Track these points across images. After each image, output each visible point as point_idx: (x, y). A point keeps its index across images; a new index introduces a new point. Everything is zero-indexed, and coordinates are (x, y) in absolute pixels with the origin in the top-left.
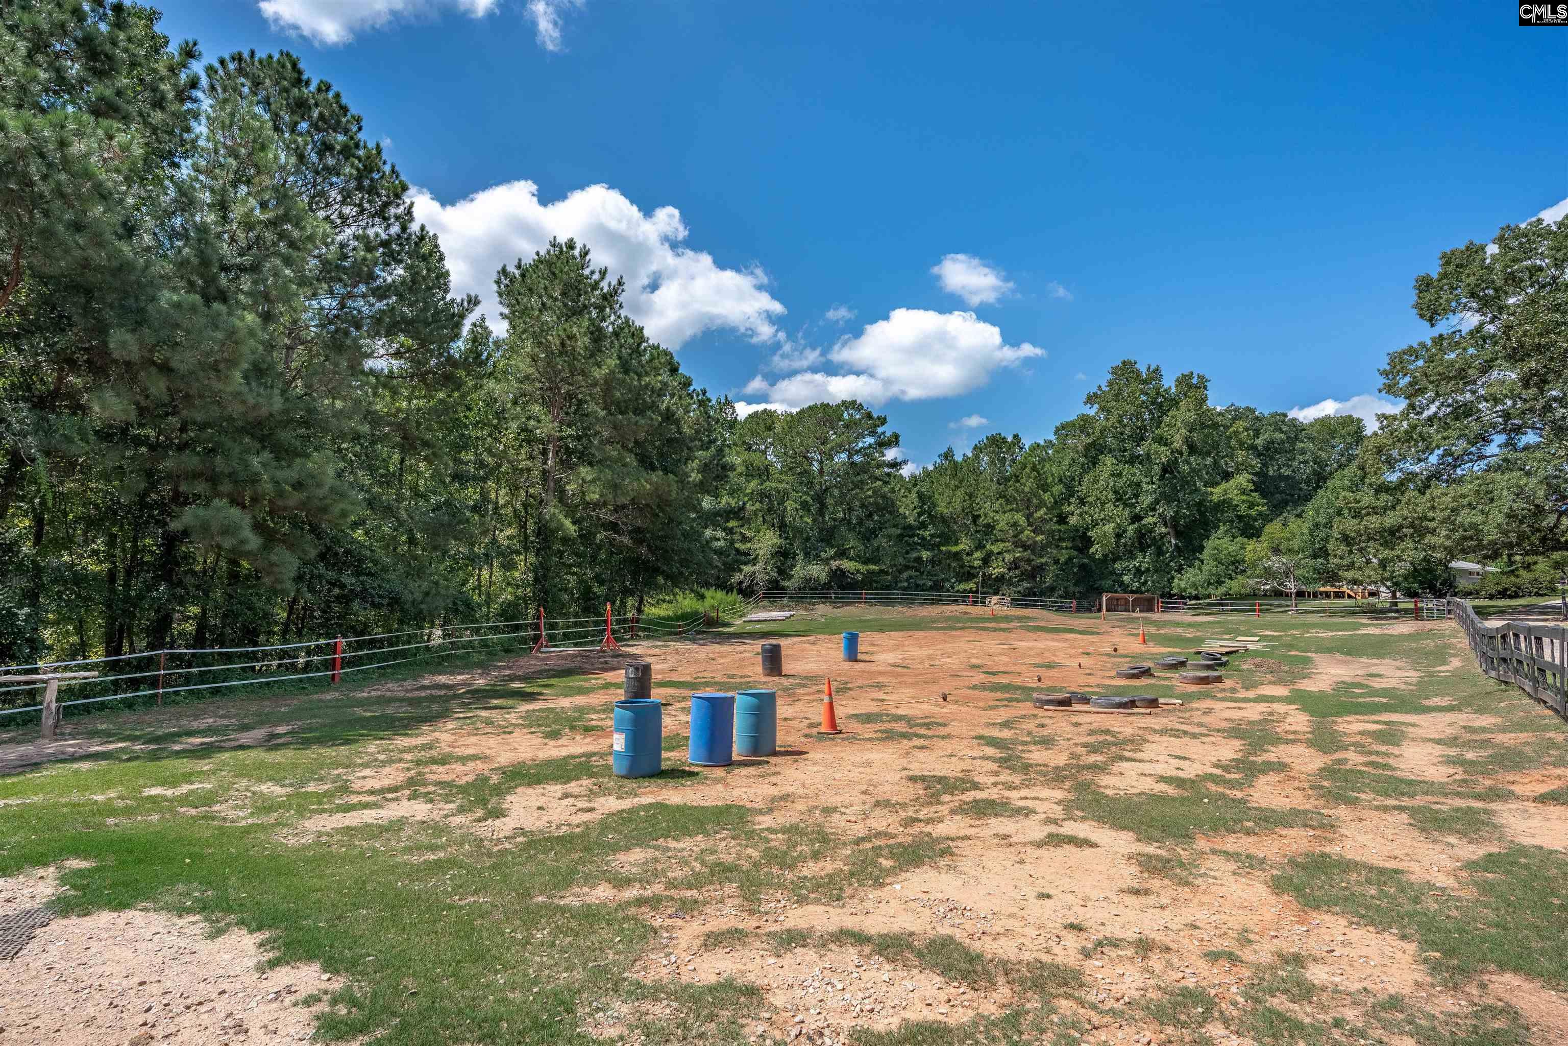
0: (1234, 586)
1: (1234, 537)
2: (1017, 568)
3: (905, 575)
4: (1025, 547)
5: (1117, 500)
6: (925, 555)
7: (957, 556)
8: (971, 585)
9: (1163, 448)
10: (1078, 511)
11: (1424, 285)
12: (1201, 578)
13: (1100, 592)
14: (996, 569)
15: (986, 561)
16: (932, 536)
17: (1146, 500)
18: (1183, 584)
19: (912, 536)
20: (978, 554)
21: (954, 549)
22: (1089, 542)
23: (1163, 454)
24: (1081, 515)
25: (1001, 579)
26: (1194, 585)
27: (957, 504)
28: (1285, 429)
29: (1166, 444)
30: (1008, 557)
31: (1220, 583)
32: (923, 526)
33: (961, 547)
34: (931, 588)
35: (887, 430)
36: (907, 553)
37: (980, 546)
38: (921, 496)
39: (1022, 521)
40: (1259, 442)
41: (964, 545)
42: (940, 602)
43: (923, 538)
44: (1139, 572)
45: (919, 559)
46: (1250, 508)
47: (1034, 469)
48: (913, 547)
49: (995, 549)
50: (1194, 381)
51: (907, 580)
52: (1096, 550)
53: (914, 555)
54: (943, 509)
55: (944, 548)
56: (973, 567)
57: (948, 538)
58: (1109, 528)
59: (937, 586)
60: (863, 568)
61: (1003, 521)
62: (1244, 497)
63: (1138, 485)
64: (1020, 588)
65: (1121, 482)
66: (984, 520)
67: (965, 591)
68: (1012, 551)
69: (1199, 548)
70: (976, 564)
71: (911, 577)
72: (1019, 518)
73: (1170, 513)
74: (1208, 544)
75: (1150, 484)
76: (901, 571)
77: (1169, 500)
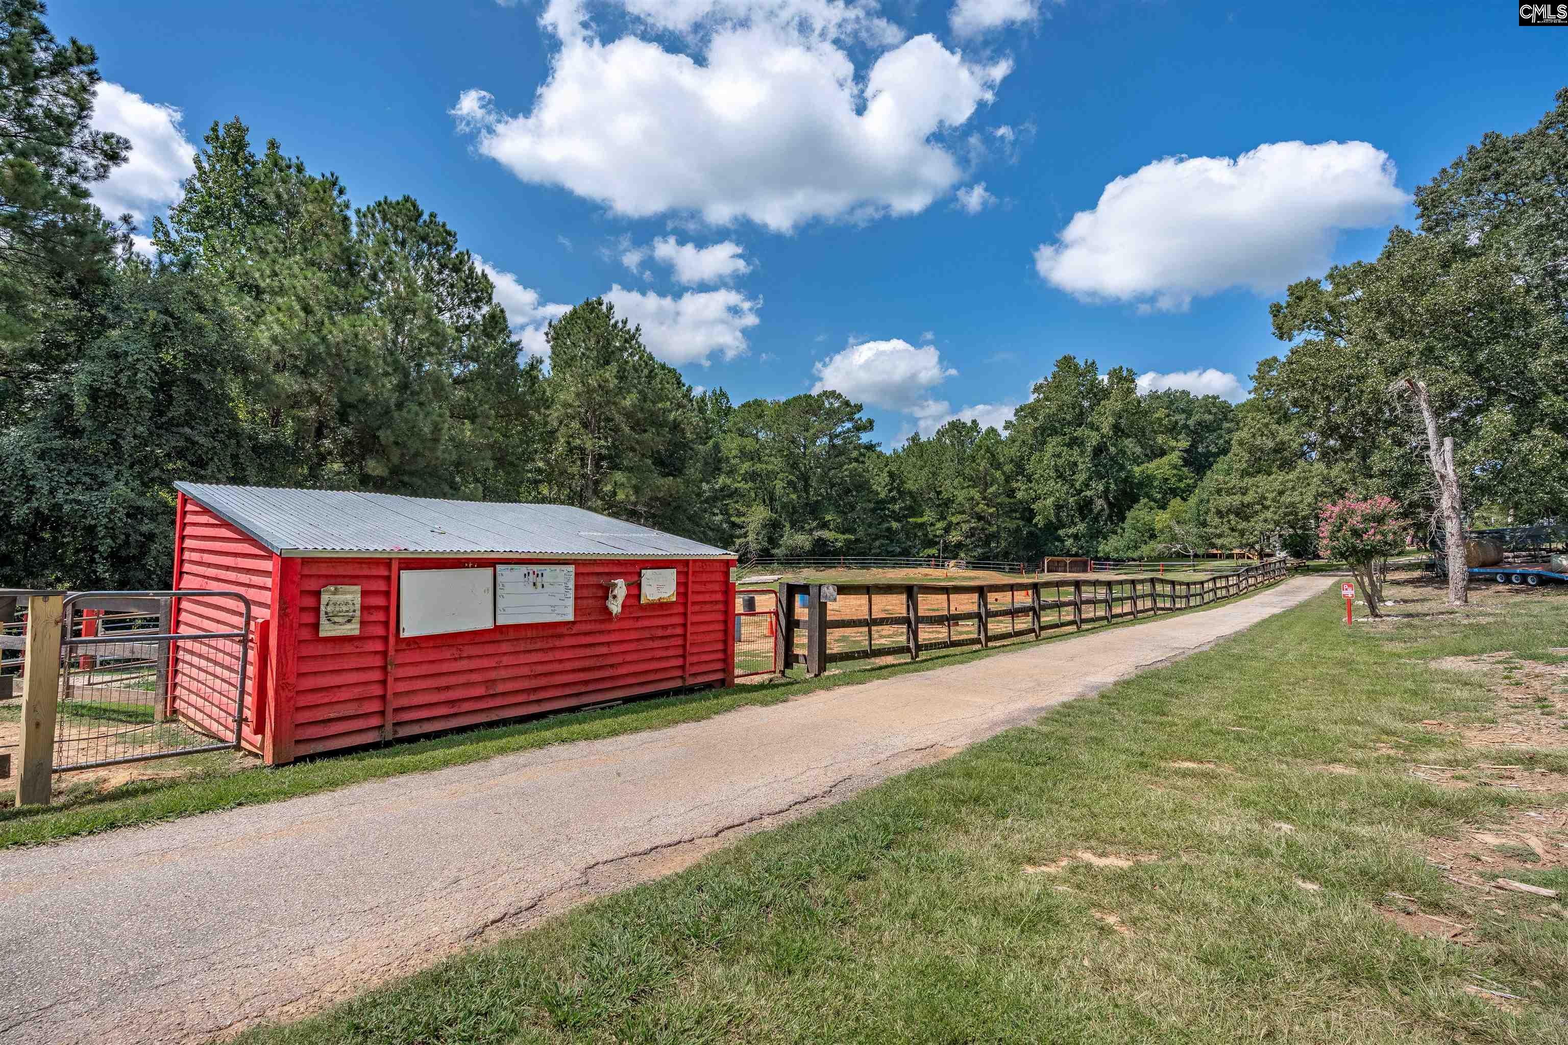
0: (1145, 550)
1: (1151, 509)
2: (973, 535)
3: (877, 543)
4: (980, 518)
5: (1058, 477)
6: (895, 525)
7: (922, 525)
8: (934, 551)
9: (1094, 433)
10: (1023, 488)
11: (1276, 310)
12: (1122, 544)
13: (1044, 554)
14: (955, 537)
15: (947, 530)
16: (900, 509)
17: (1081, 477)
18: (1107, 549)
19: (884, 509)
20: (940, 525)
21: (919, 520)
22: (1033, 513)
23: (1094, 439)
24: (1026, 490)
25: (959, 545)
26: (1116, 550)
27: (923, 482)
28: (1214, 410)
29: (1097, 430)
30: (965, 527)
31: (1136, 548)
32: (893, 500)
33: (925, 519)
34: (900, 554)
35: (863, 416)
36: (880, 524)
37: (943, 518)
38: (891, 475)
39: (977, 496)
41: (928, 516)
42: (908, 565)
43: (894, 512)
44: (1076, 537)
45: (889, 529)
46: (1180, 480)
47: (988, 450)
48: (884, 519)
49: (954, 520)
50: (1125, 374)
51: (880, 548)
52: (1039, 520)
53: (886, 525)
54: (910, 486)
55: (911, 520)
56: (935, 536)
57: (914, 511)
58: (1050, 501)
59: (906, 553)
60: (841, 537)
61: (961, 496)
62: (1175, 472)
63: (1075, 464)
64: (975, 554)
65: (1060, 462)
66: (945, 495)
67: (929, 556)
68: (968, 521)
69: (1123, 519)
70: (938, 533)
71: (883, 545)
72: (975, 493)
73: (1101, 488)
74: (1129, 515)
75: (1084, 464)
76: (874, 540)
77: (1101, 477)
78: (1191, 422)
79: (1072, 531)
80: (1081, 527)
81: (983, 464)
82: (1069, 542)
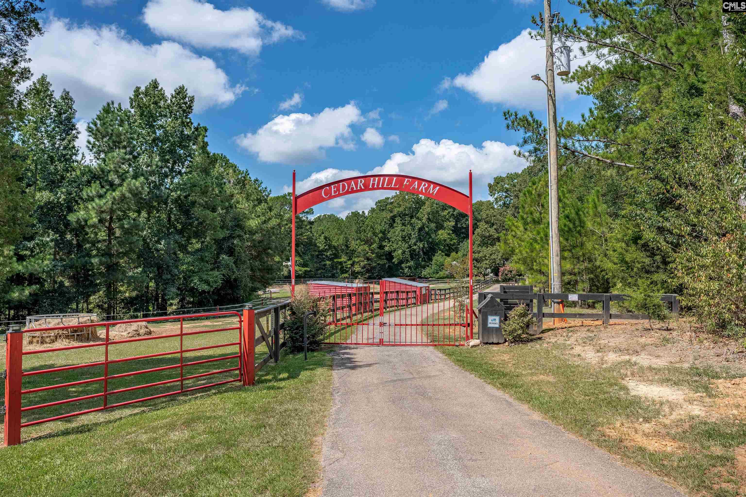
0: (441, 274)
1: (443, 256)
2: (365, 268)
3: (319, 272)
4: (368, 259)
5: (403, 240)
6: (328, 263)
7: (341, 263)
8: (346, 275)
9: (419, 222)
10: (388, 245)
11: (490, 186)
12: (431, 271)
14: (357, 268)
15: (352, 265)
16: (330, 254)
17: (413, 241)
18: (425, 273)
19: (322, 255)
20: (350, 262)
21: (340, 260)
22: (392, 257)
23: (419, 224)
24: (390, 246)
25: (358, 272)
26: (429, 274)
27: (341, 241)
29: (420, 220)
30: (362, 264)
31: (437, 273)
32: (326, 250)
33: (342, 260)
34: (330, 277)
36: (320, 262)
37: (350, 259)
38: (326, 238)
39: (367, 249)
40: (455, 213)
41: (343, 258)
43: (327, 256)
44: (410, 267)
45: (325, 265)
46: (451, 241)
47: (371, 227)
48: (323, 260)
49: (356, 260)
52: (395, 260)
53: (323, 263)
54: (334, 243)
55: (335, 260)
56: (347, 268)
57: (336, 256)
58: (400, 251)
59: (333, 275)
60: (301, 269)
61: (359, 249)
62: (449, 236)
63: (410, 234)
64: (366, 276)
66: (352, 248)
67: (345, 278)
68: (363, 261)
69: (431, 260)
70: (349, 266)
71: (322, 273)
72: (366, 247)
73: (421, 246)
74: (434, 258)
75: (415, 235)
76: (317, 270)
77: (421, 241)
79: (408, 264)
80: (412, 263)
81: (370, 234)
82: (406, 270)
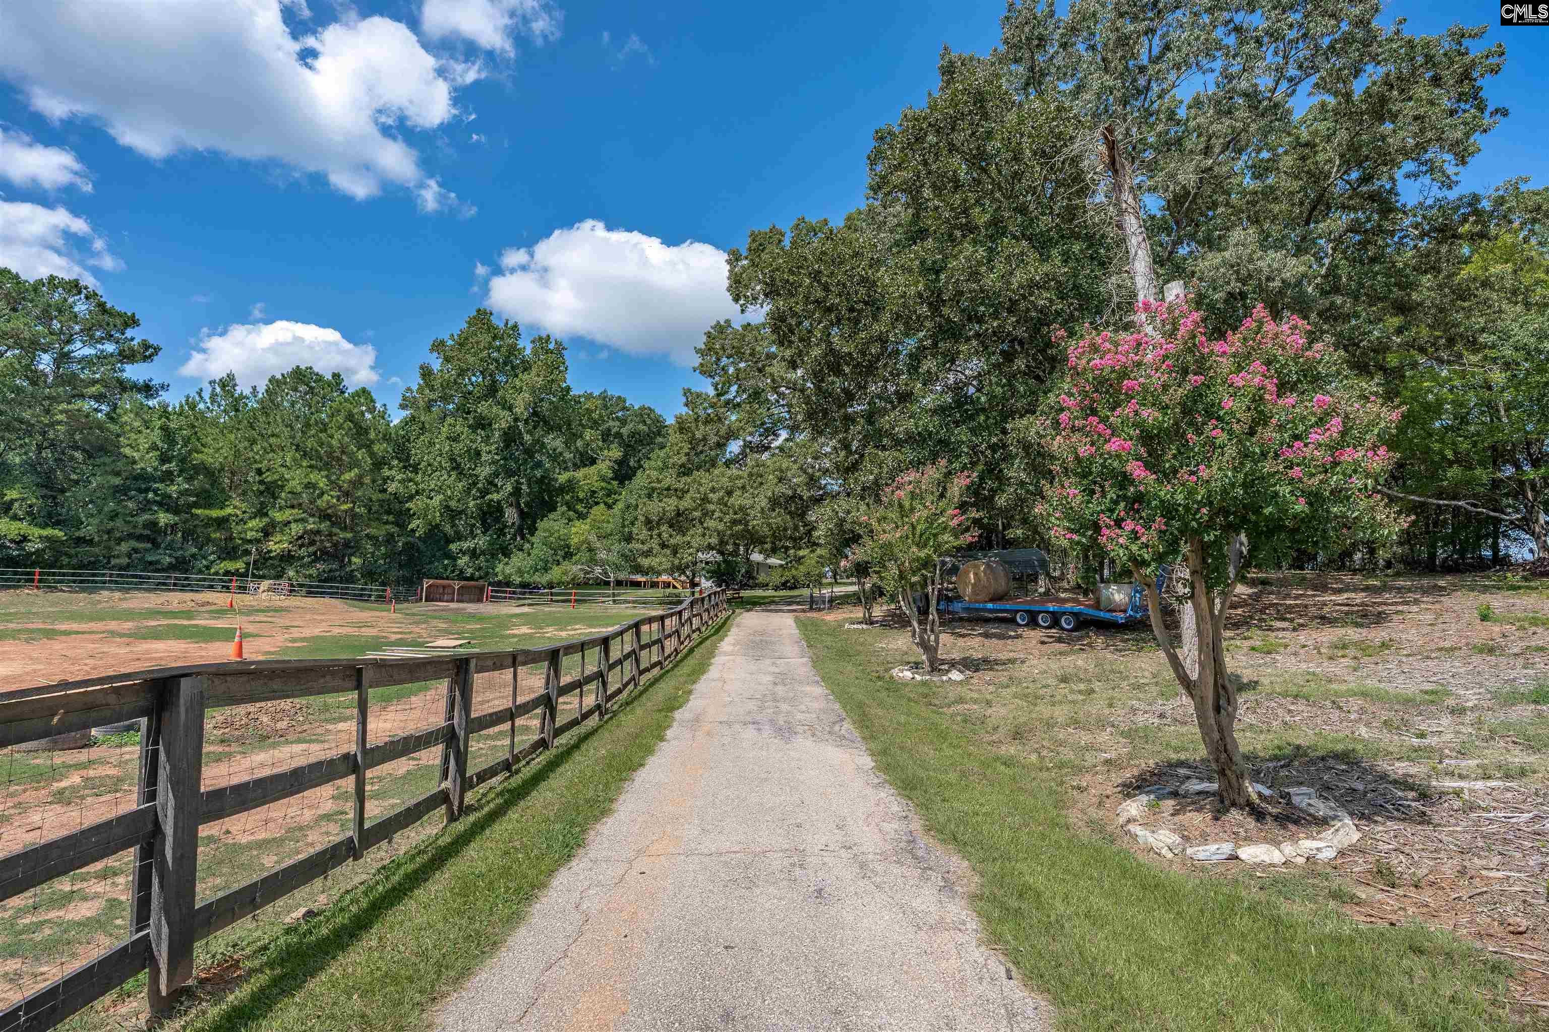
0: (555, 573)
1: (570, 520)
2: (312, 543)
3: (124, 547)
4: (324, 516)
5: (453, 469)
6: (164, 518)
7: (222, 523)
8: (240, 565)
9: (505, 413)
10: (399, 477)
12: (530, 562)
13: (422, 575)
14: (277, 545)
15: (267, 533)
16: (181, 493)
17: (484, 472)
18: (509, 570)
19: (145, 490)
20: (255, 523)
21: (215, 513)
22: (409, 515)
23: (504, 420)
24: (402, 481)
25: (287, 558)
26: (520, 572)
28: (649, 422)
29: (510, 409)
30: (296, 529)
31: (546, 569)
32: (168, 477)
33: (229, 511)
34: (172, 567)
35: (136, 336)
37: (261, 512)
39: (322, 483)
41: (235, 507)
42: (183, 588)
43: (166, 495)
44: (474, 554)
45: (153, 525)
46: (608, 495)
47: (351, 419)
49: (279, 516)
50: (551, 346)
51: (129, 556)
52: (417, 525)
53: (146, 517)
55: (199, 512)
56: (244, 540)
57: (209, 497)
58: (436, 500)
59: (182, 565)
61: (295, 479)
63: (477, 453)
64: (313, 571)
65: (458, 447)
66: (269, 477)
67: (227, 573)
68: (303, 520)
69: (533, 530)
70: (250, 535)
71: (136, 550)
72: (319, 479)
73: (509, 488)
74: (541, 525)
75: (489, 452)
76: (119, 541)
77: (510, 473)
78: (625, 431)
79: (466, 545)
80: (482, 541)
81: (337, 438)
82: (462, 561)
